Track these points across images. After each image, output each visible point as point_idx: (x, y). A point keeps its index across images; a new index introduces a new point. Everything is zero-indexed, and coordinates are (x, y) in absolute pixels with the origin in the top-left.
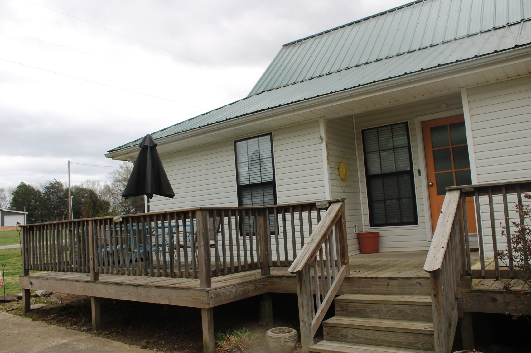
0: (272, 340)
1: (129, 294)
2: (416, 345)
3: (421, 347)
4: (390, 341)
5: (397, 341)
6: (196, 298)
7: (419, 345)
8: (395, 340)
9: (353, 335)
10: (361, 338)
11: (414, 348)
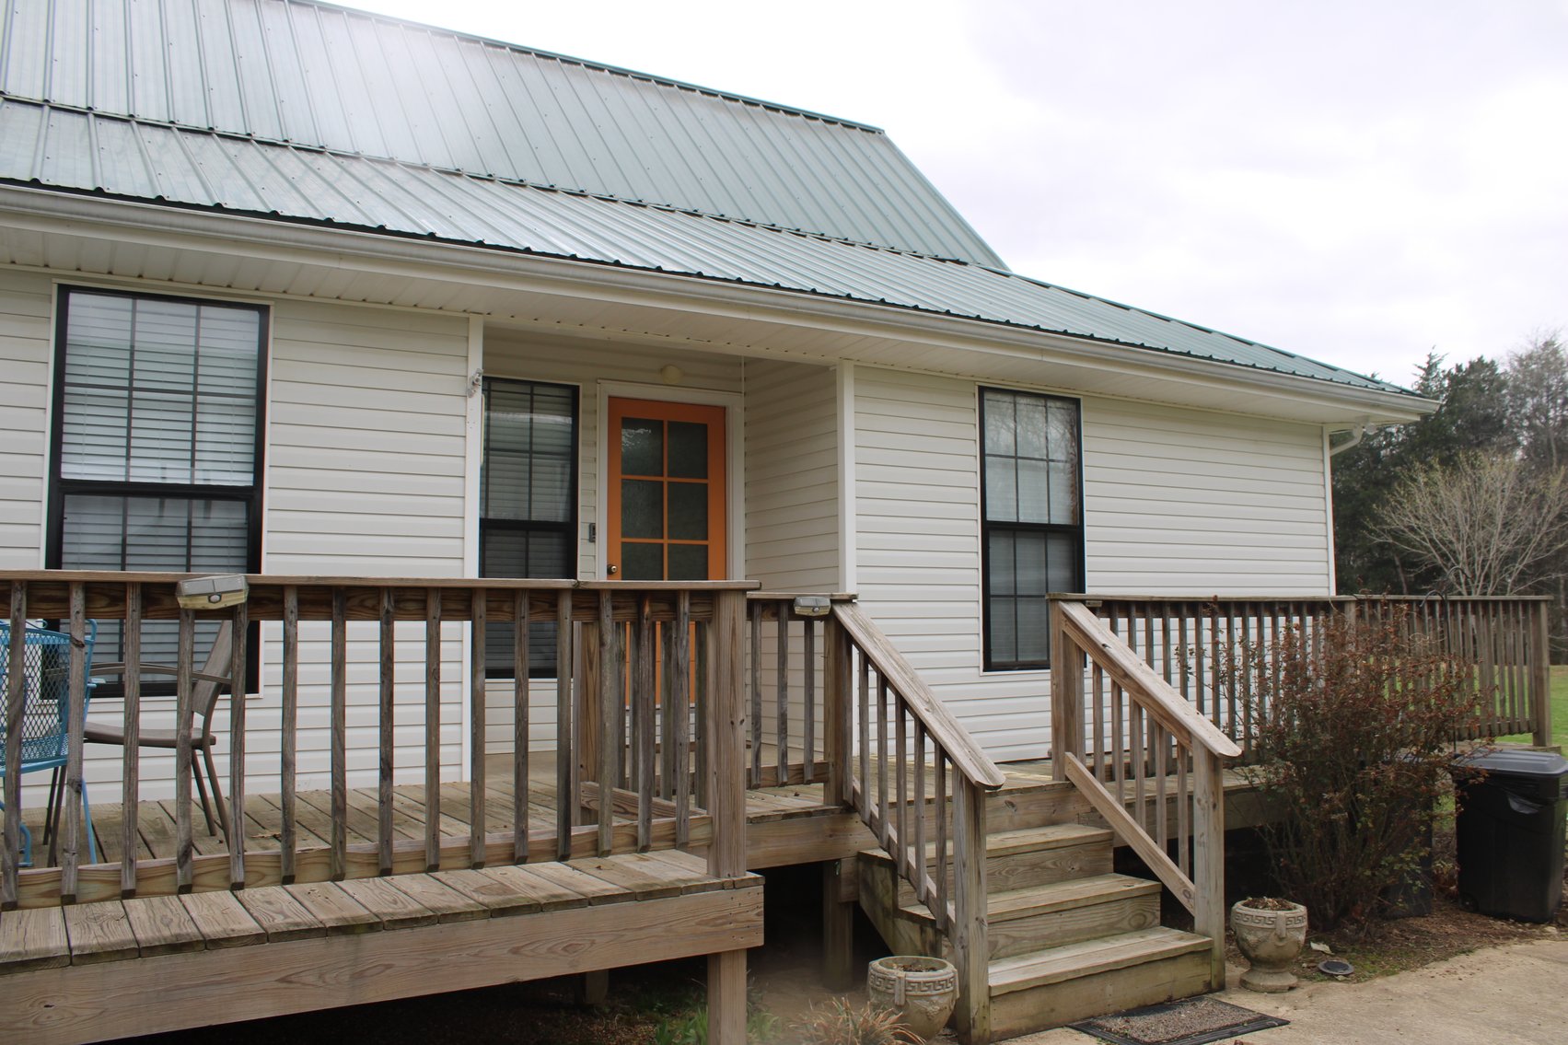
0: (935, 992)
1: (282, 980)
2: (1119, 925)
3: (1128, 927)
4: (1079, 929)
5: (1091, 925)
6: (715, 919)
7: (1125, 924)
8: (1086, 926)
9: (1007, 936)
10: (1024, 939)
11: (1115, 932)
